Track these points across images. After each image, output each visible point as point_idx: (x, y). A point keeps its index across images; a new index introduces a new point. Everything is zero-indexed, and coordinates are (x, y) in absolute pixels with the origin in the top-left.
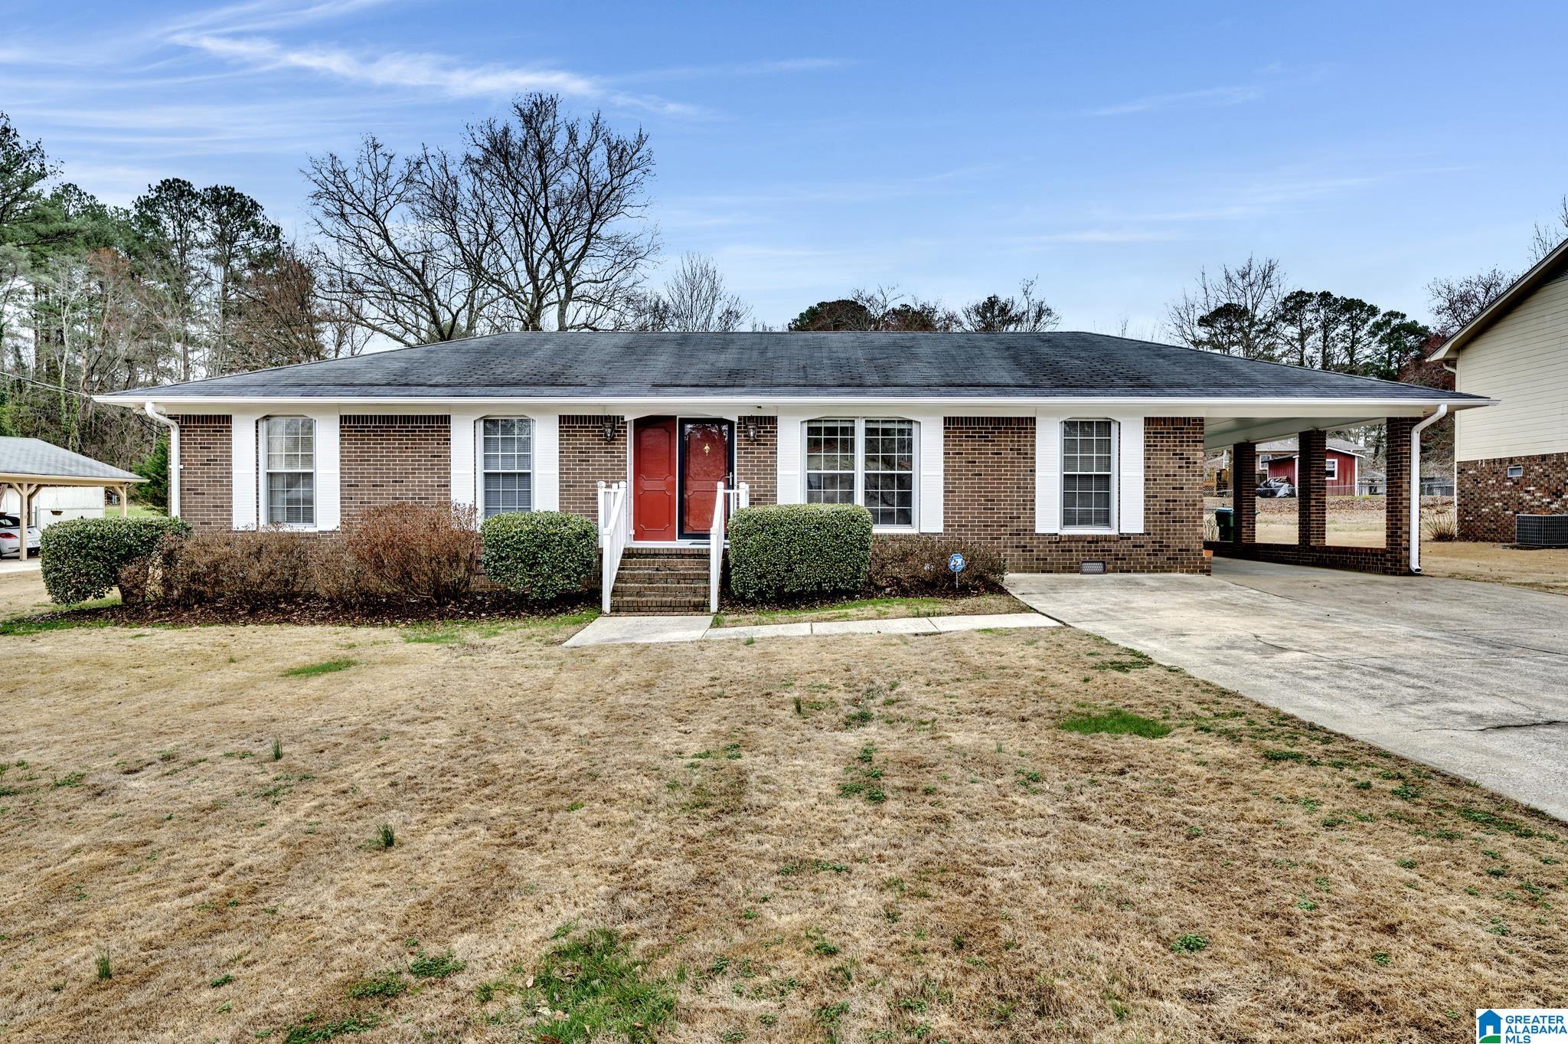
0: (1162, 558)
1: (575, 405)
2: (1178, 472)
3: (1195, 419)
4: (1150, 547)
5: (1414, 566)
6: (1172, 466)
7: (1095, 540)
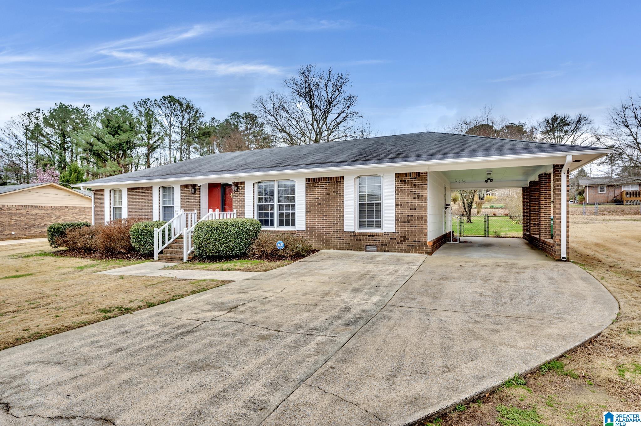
0: (405, 245)
1: (184, 181)
2: (413, 201)
3: (422, 173)
4: (399, 239)
5: (564, 255)
6: (410, 197)
7: (372, 235)
